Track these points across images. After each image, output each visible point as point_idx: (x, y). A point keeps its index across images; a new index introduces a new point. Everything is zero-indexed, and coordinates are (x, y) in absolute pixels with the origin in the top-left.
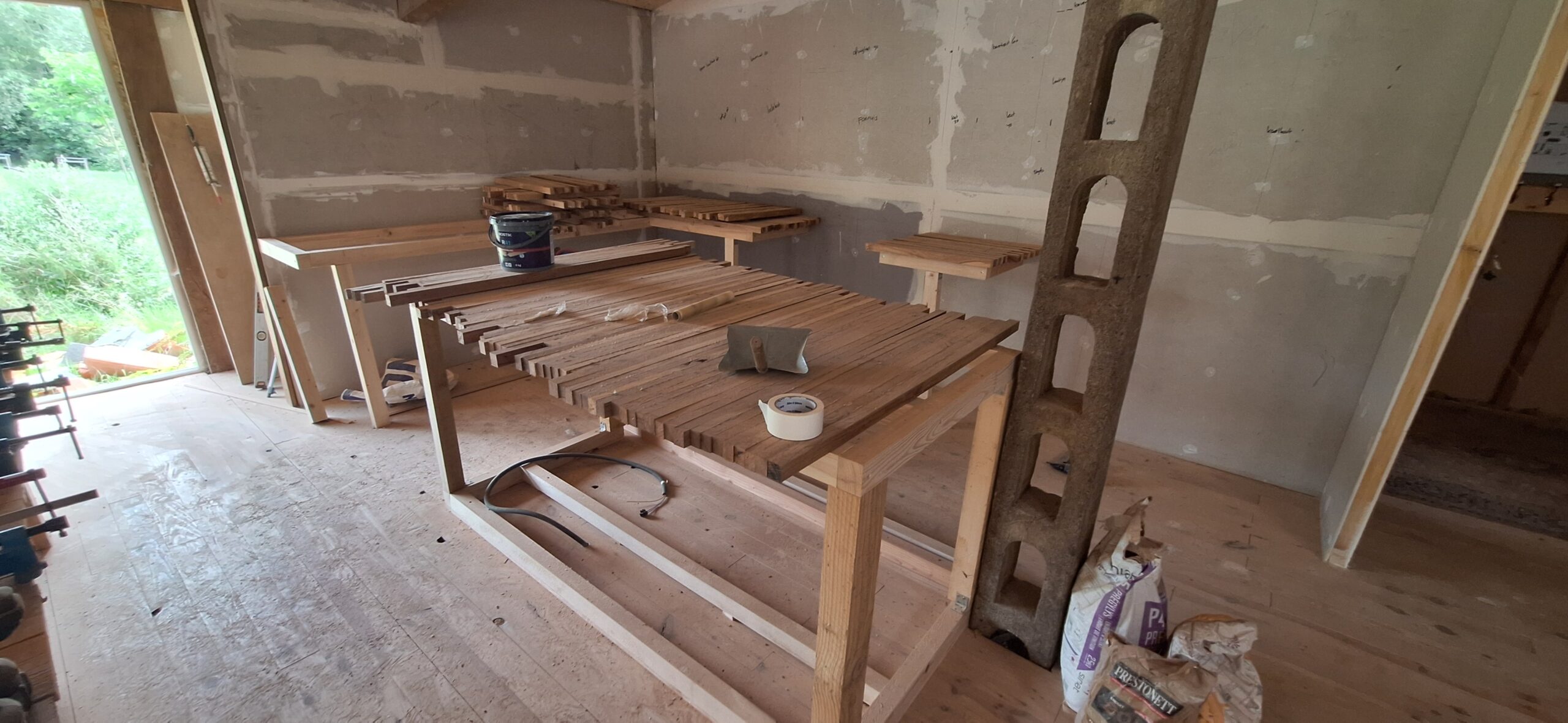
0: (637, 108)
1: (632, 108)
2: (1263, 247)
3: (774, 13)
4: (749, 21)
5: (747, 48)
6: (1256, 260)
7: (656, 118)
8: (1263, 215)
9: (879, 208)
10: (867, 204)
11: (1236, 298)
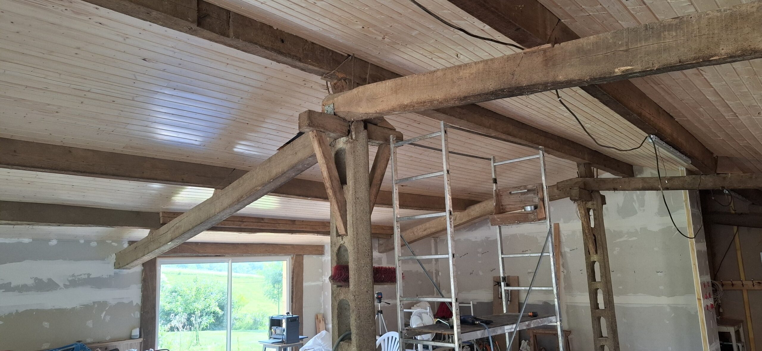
0: (434, 272)
1: (432, 273)
2: (668, 305)
3: (490, 239)
4: (480, 241)
5: (480, 250)
6: (668, 310)
7: (440, 275)
8: (665, 296)
9: (541, 304)
10: (537, 303)
11: (668, 322)
